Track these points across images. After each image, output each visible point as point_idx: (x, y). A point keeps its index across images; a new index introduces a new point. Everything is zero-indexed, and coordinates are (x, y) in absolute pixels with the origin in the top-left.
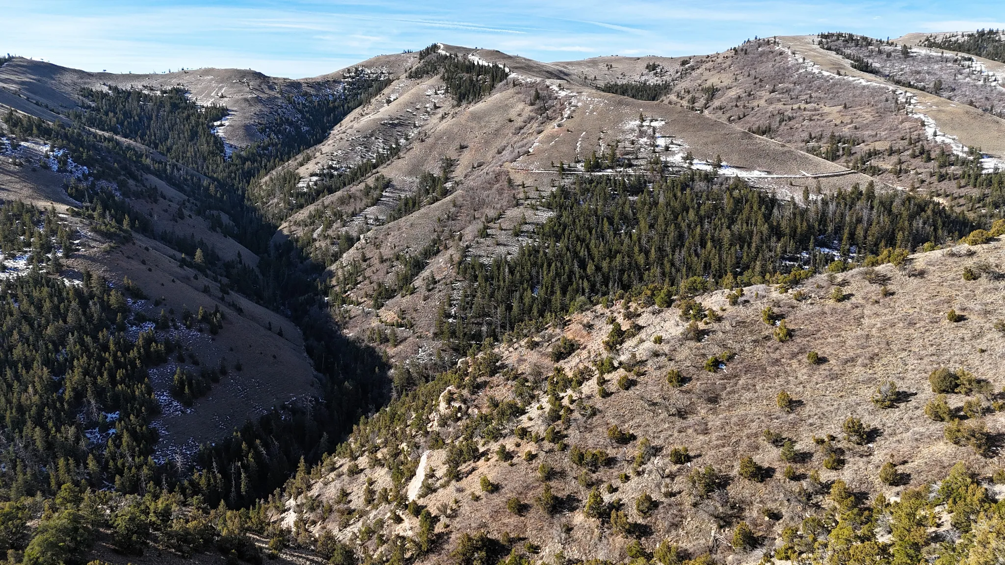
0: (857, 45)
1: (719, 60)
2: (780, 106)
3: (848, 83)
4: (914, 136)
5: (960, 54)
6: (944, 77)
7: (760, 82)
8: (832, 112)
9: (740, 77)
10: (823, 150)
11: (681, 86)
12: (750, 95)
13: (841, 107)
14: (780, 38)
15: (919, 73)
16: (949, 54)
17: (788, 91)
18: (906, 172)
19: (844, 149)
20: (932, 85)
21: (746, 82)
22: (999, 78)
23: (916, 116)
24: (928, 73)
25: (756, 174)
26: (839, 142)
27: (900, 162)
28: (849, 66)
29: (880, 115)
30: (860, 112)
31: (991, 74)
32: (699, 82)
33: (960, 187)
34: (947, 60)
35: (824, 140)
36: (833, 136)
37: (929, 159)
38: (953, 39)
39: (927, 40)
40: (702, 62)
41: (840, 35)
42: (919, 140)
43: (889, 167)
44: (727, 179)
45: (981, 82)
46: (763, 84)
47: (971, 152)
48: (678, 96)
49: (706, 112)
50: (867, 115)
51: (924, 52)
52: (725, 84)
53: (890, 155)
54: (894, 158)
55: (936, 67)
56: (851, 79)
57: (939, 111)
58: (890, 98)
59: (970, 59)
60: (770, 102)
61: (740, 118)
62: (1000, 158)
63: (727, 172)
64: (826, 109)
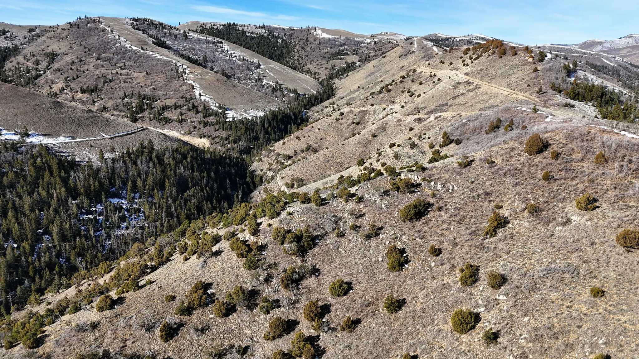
0: (156, 28)
1: (59, 31)
2: (103, 71)
3: (149, 56)
4: (188, 96)
5: (217, 39)
6: (208, 53)
7: (88, 51)
8: (139, 76)
9: (74, 46)
10: (134, 105)
11: (29, 49)
12: (81, 61)
13: (145, 73)
14: (104, 18)
15: (194, 50)
16: (210, 38)
17: (109, 59)
18: (186, 121)
19: (147, 104)
20: (202, 58)
21: (79, 51)
22: (237, 55)
23: (189, 82)
24: (199, 50)
25: (61, 139)
26: (144, 99)
27: (181, 114)
28: (151, 43)
29: (169, 80)
30: (156, 77)
31: (232, 52)
32: (43, 47)
33: (216, 131)
34: (208, 42)
35: (134, 98)
36: (140, 95)
37: (197, 112)
38: (215, 27)
39: (201, 26)
40: (46, 31)
41: (145, 20)
42: (191, 99)
43: (176, 117)
44: (34, 146)
45: (228, 58)
46: (91, 53)
47: (220, 107)
48: (25, 58)
49: (48, 72)
50: (160, 80)
51: (196, 36)
52: (62, 51)
53: (175, 109)
54: (178, 111)
55: (204, 46)
56: (151, 53)
57: (202, 79)
58: (174, 69)
59: (221, 42)
60: (96, 67)
61: (74, 79)
62: (236, 110)
63: (35, 140)
64: (135, 75)
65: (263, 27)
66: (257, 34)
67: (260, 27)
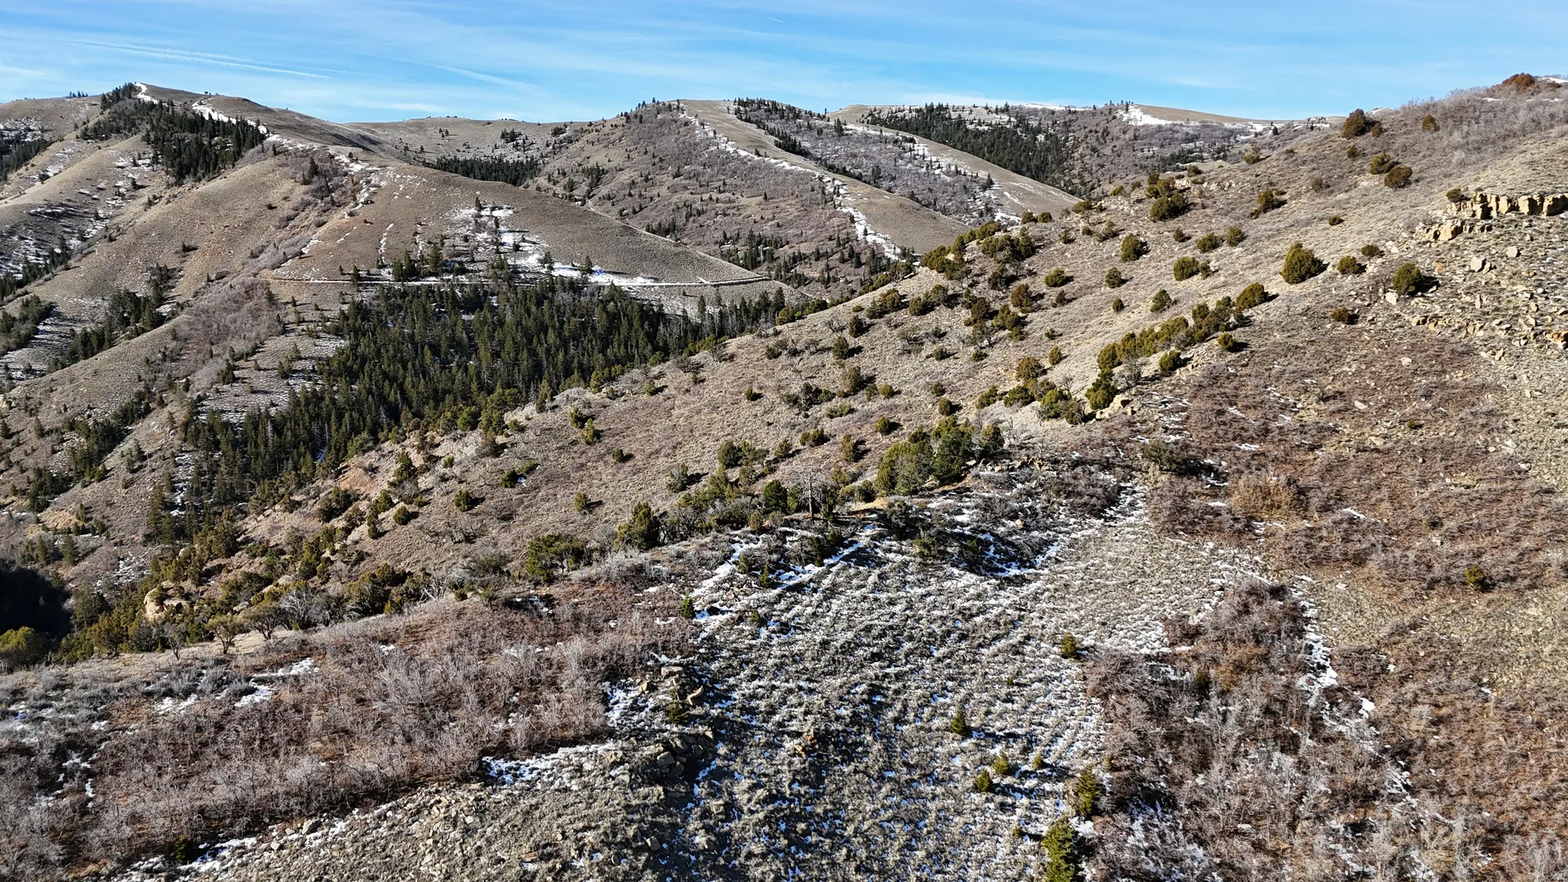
0: (782, 117)
1: (607, 130)
2: (686, 195)
3: (769, 167)
4: (843, 236)
5: (902, 133)
6: (884, 161)
7: (660, 161)
8: (750, 203)
9: (633, 155)
10: (741, 254)
11: (553, 165)
12: (647, 180)
13: (761, 198)
14: (686, 102)
15: (855, 156)
16: (889, 133)
17: (696, 175)
18: (836, 280)
19: (764, 252)
20: (870, 173)
21: (642, 162)
22: (943, 165)
23: (845, 210)
24: (866, 157)
25: (639, 281)
26: (759, 243)
27: (828, 269)
28: (772, 144)
29: (806, 209)
30: (783, 205)
31: (934, 159)
32: (579, 159)
34: (886, 141)
35: (742, 242)
36: (751, 236)
37: (859, 264)
38: (900, 115)
39: (871, 114)
40: (583, 131)
41: (761, 103)
42: (848, 240)
43: (817, 275)
44: (600, 288)
45: (924, 170)
46: (664, 165)
47: (904, 255)
48: (549, 180)
49: (590, 203)
50: (790, 209)
51: (860, 129)
52: (613, 164)
53: (817, 259)
54: (822, 264)
55: (875, 149)
56: (773, 161)
57: (870, 203)
58: (816, 187)
59: (912, 141)
60: (673, 190)
61: (635, 212)
63: (601, 279)
64: (744, 201)
65: (1006, 110)
66: (990, 125)
67: (997, 111)
